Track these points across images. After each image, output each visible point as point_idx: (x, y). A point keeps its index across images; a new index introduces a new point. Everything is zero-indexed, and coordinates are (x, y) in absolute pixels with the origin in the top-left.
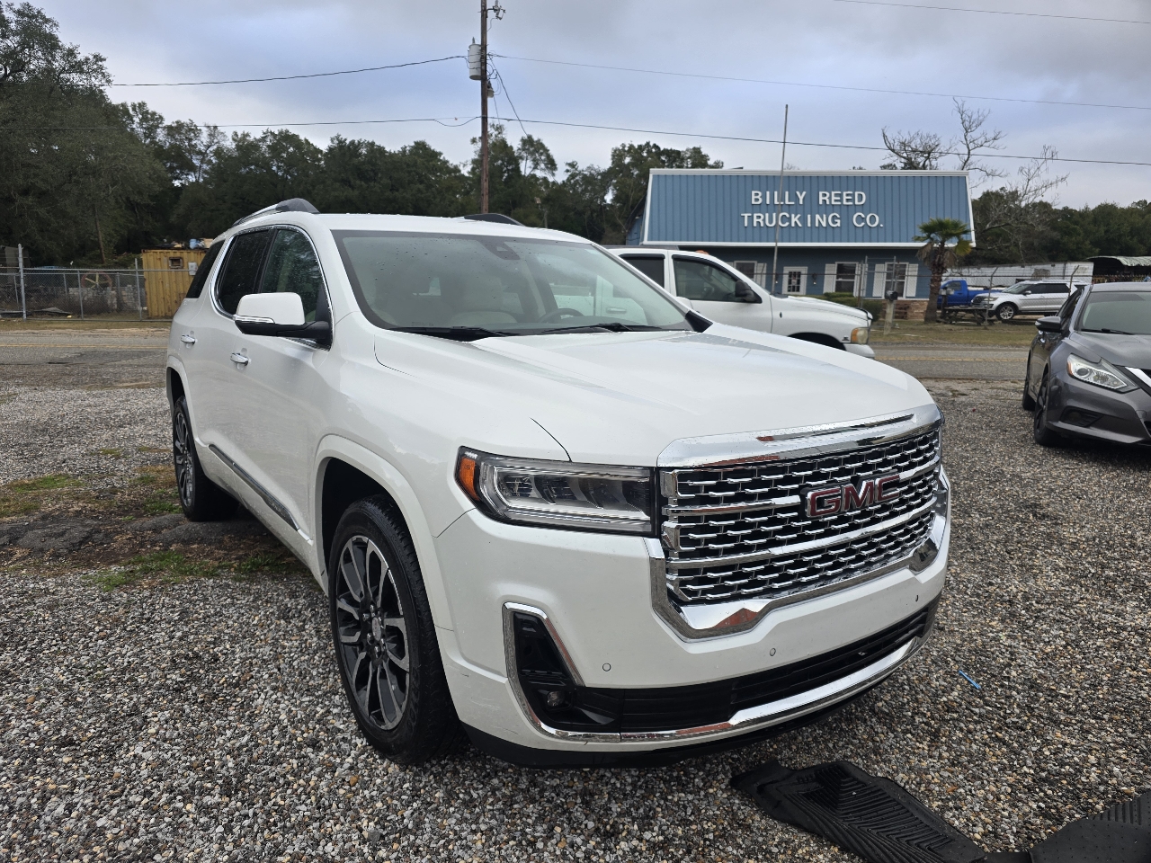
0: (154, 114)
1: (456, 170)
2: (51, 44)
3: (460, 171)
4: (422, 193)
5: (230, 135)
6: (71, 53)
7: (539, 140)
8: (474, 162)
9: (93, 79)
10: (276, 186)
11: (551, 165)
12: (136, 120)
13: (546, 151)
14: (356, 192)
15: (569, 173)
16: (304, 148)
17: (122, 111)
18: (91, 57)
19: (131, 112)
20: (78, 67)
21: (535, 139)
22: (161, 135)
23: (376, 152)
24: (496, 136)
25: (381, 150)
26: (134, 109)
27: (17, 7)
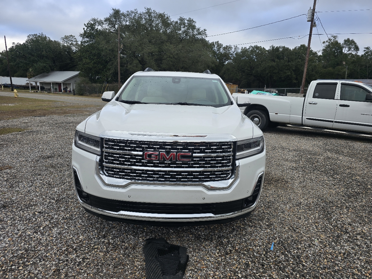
0: (221, 44)
1: (316, 53)
2: (194, 27)
3: (317, 54)
4: (299, 62)
5: (240, 48)
6: (199, 29)
7: (352, 40)
8: (323, 50)
9: (203, 36)
10: (250, 63)
11: (357, 49)
12: (216, 46)
13: (355, 43)
14: (275, 63)
15: (365, 52)
16: (262, 50)
17: (213, 44)
18: (203, 30)
19: (215, 44)
20: (199, 33)
21: (351, 39)
22: (221, 50)
23: (285, 49)
24: (333, 40)
25: (288, 49)
26: (215, 43)
27: (188, 19)
